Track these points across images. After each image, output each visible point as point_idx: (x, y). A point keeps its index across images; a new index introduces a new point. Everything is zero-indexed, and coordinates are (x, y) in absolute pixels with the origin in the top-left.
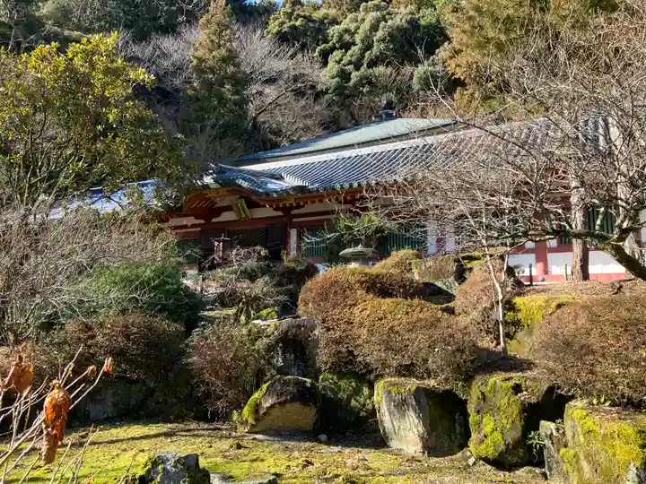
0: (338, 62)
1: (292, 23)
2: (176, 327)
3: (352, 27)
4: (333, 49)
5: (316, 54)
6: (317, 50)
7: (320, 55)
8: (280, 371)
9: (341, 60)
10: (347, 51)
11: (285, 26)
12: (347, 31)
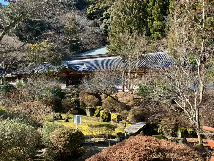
0: (105, 23)
1: (93, 11)
2: (60, 99)
3: (109, 12)
4: (104, 18)
5: (99, 20)
6: (100, 19)
7: (101, 20)
8: (75, 106)
9: (106, 22)
10: (107, 20)
11: (91, 11)
12: (108, 13)
